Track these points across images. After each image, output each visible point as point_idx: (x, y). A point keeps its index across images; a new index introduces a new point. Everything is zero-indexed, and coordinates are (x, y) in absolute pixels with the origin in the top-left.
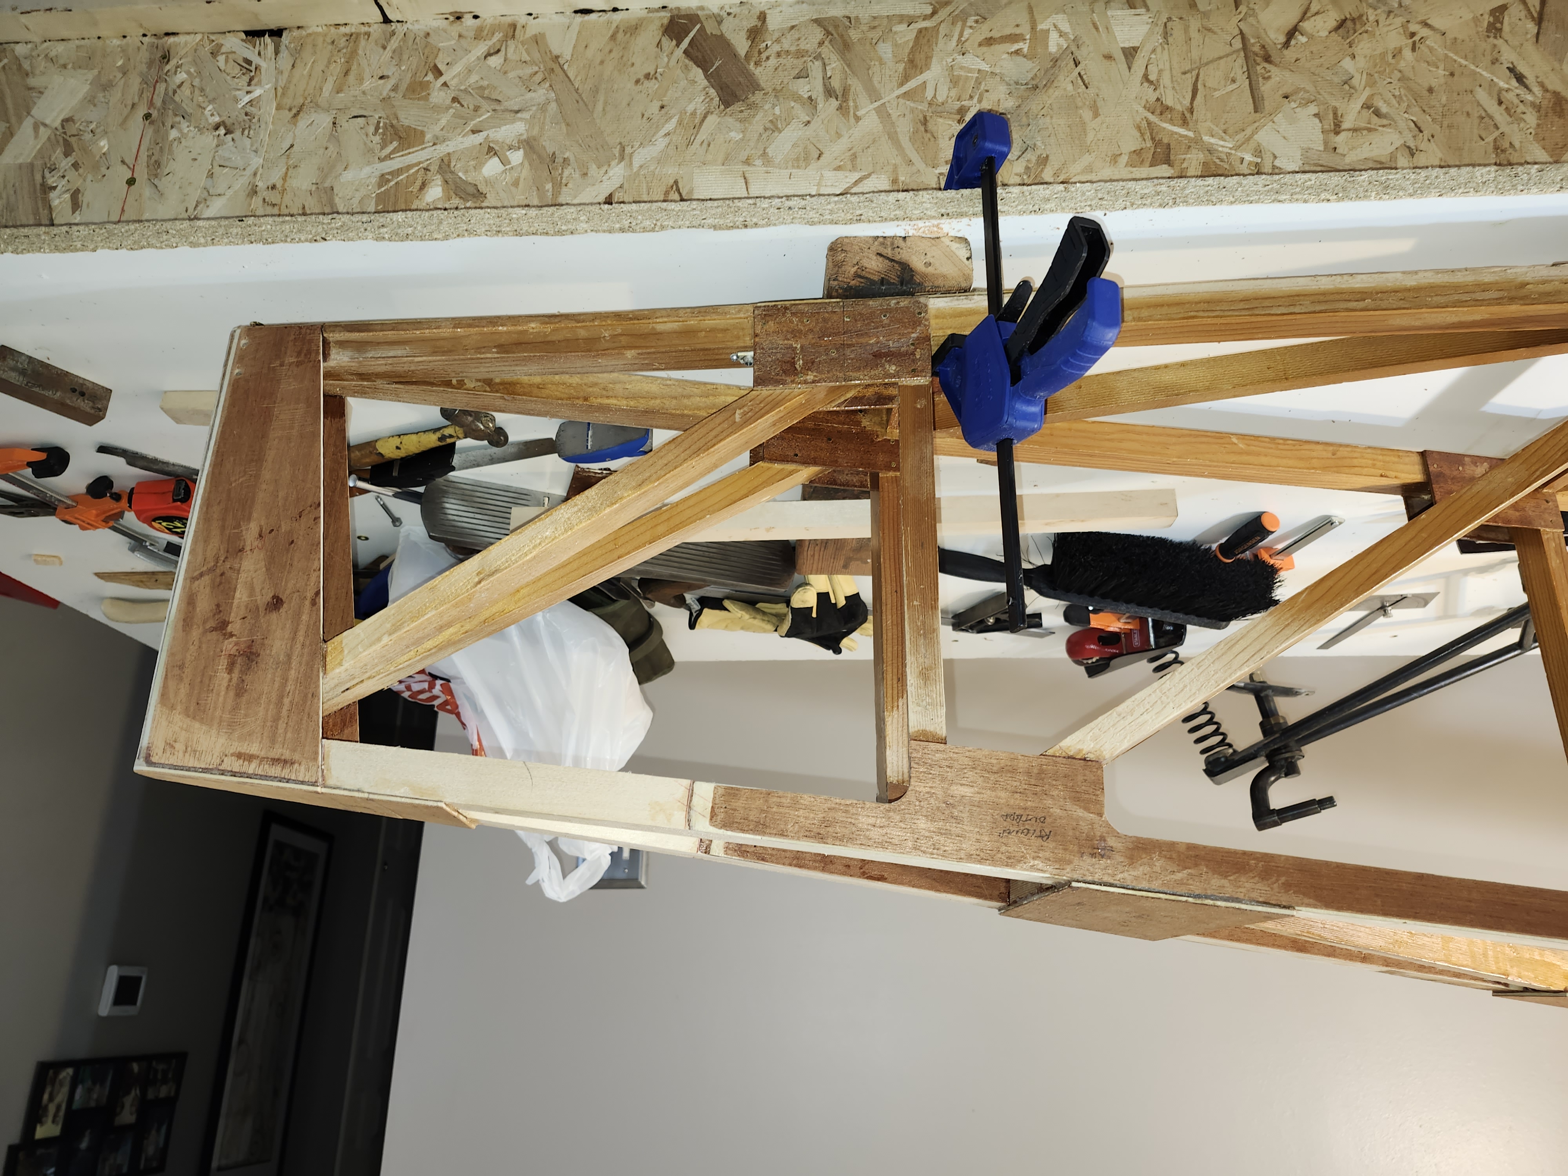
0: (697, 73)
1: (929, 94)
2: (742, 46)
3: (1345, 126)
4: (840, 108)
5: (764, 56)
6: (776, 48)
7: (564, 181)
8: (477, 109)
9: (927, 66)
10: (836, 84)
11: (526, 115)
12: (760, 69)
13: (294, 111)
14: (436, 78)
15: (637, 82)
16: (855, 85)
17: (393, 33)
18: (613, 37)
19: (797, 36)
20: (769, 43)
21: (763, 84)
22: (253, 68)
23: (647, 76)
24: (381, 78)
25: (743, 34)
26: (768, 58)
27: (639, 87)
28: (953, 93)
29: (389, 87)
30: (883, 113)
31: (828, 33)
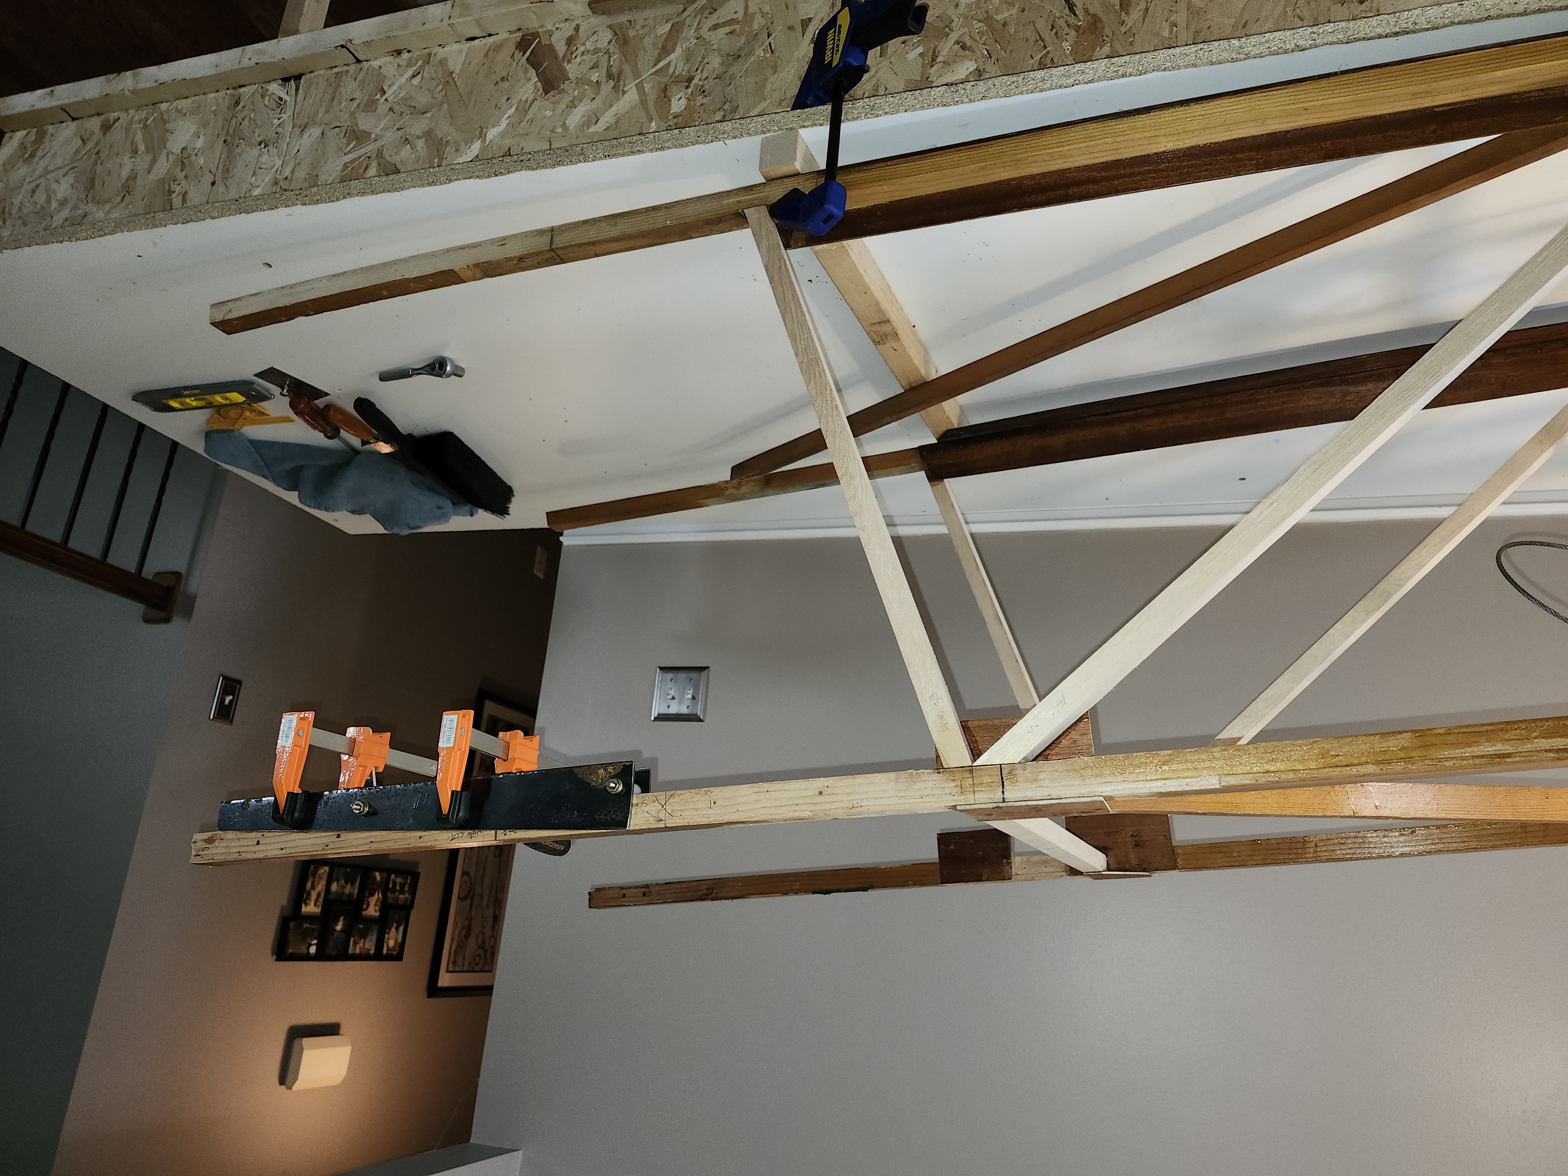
0: (532, 72)
1: (671, 71)
2: (561, 48)
3: (939, 59)
4: (615, 86)
5: (573, 56)
6: (582, 49)
7: (445, 156)
8: (402, 113)
9: (673, 51)
10: (614, 70)
11: (429, 115)
12: (570, 65)
13: (302, 128)
14: (382, 96)
15: (497, 82)
16: (627, 70)
17: (361, 69)
18: (486, 55)
19: (596, 39)
20: (579, 46)
21: (570, 75)
22: (282, 103)
23: (503, 79)
24: (351, 100)
25: (563, 42)
26: (576, 57)
27: (497, 87)
28: (686, 68)
29: (355, 105)
30: (640, 88)
31: (616, 34)
